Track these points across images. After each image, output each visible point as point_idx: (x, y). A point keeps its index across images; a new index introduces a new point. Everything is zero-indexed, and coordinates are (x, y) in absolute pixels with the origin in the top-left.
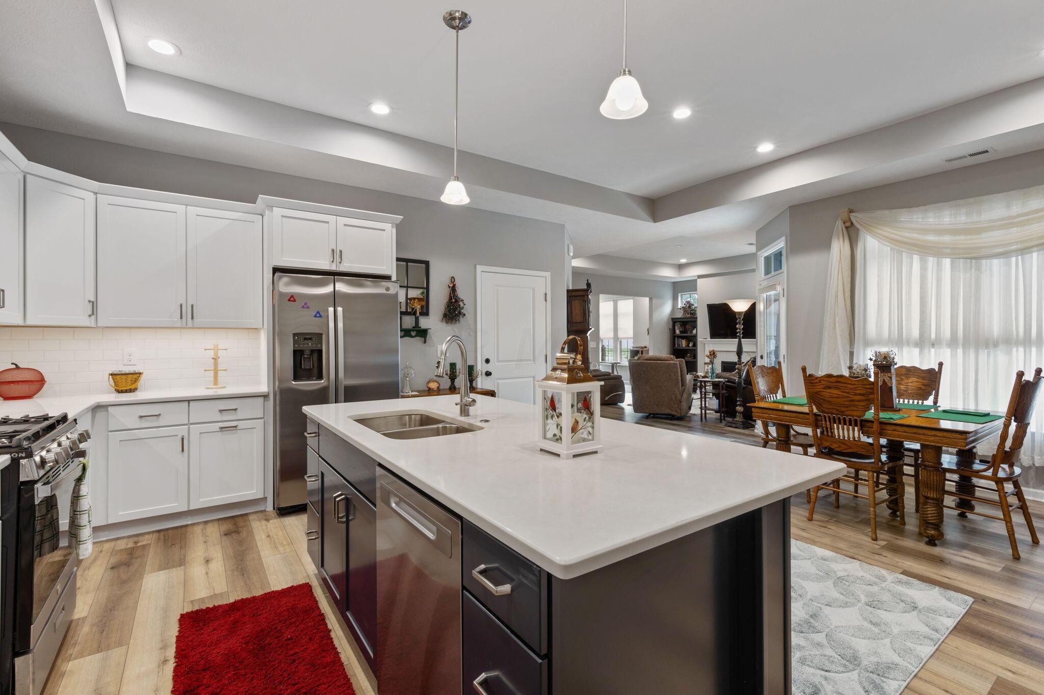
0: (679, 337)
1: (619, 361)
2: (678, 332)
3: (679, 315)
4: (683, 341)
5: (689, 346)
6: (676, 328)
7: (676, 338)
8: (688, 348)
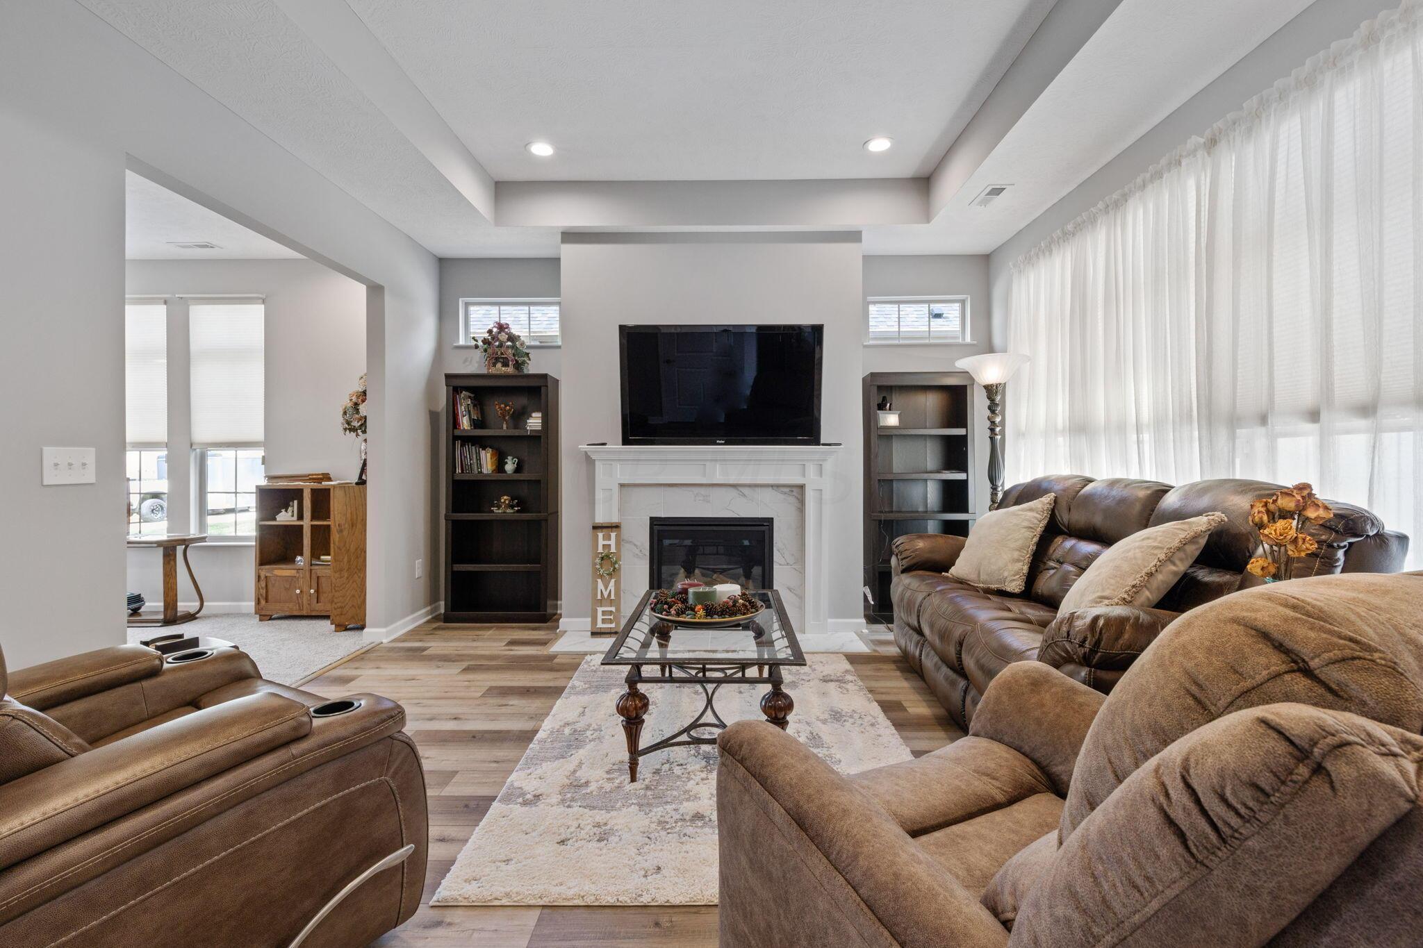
0: (467, 440)
1: (193, 532)
2: (465, 423)
3: (474, 365)
4: (483, 453)
5: (505, 472)
6: (461, 409)
7: (458, 444)
8: (500, 476)
